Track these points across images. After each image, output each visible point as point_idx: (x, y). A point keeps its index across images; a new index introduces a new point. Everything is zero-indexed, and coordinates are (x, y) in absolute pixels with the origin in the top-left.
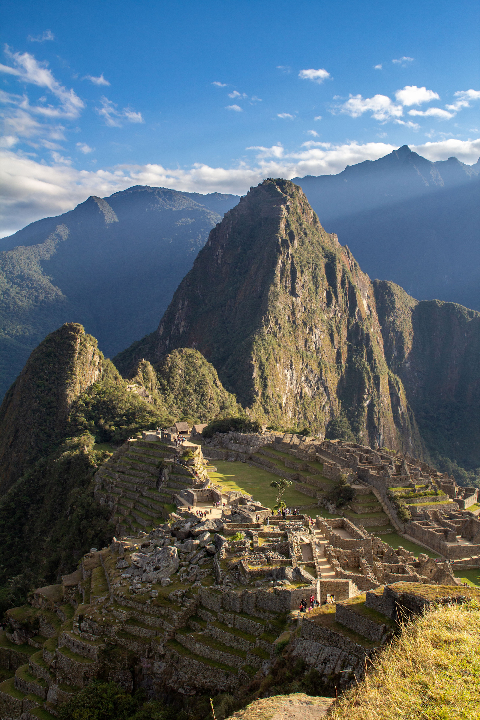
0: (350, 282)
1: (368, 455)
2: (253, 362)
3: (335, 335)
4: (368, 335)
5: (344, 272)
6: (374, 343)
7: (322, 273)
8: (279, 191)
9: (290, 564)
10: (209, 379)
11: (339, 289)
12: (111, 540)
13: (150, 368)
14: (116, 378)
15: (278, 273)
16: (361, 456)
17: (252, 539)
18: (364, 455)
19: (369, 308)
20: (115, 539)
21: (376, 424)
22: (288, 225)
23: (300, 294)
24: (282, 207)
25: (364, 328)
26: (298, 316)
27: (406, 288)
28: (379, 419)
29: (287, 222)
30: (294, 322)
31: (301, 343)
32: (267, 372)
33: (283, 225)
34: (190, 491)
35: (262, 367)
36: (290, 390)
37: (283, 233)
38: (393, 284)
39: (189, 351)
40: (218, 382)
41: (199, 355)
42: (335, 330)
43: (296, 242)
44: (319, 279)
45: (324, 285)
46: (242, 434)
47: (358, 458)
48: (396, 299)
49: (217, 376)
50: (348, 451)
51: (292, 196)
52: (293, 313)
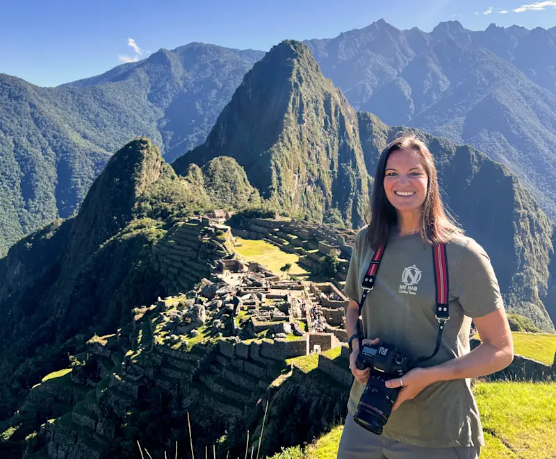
0: (341, 113)
1: (351, 236)
2: (272, 168)
3: (330, 150)
4: (353, 150)
5: (337, 106)
6: (357, 156)
7: (321, 107)
8: (293, 49)
9: (287, 320)
10: (240, 179)
11: (333, 118)
12: (157, 300)
13: (199, 171)
14: (173, 178)
15: (291, 105)
16: (346, 237)
17: (260, 300)
18: (348, 236)
19: (354, 132)
20: (159, 299)
21: (359, 213)
22: (298, 73)
23: (306, 121)
24: (295, 60)
25: (351, 145)
26: (304, 136)
27: (381, 117)
28: (361, 210)
29: (298, 70)
30: (301, 140)
31: (306, 154)
32: (282, 175)
33: (294, 73)
34: (221, 261)
35: (278, 171)
36: (298, 188)
37: (295, 77)
38: (372, 114)
39: (227, 158)
40: (247, 180)
41: (233, 161)
42: (329, 145)
43: (303, 84)
44: (319, 111)
45: (323, 113)
46: (261, 219)
47: (344, 238)
48: (373, 125)
49: (246, 177)
50: (337, 233)
51: (302, 52)
52: (301, 134)
